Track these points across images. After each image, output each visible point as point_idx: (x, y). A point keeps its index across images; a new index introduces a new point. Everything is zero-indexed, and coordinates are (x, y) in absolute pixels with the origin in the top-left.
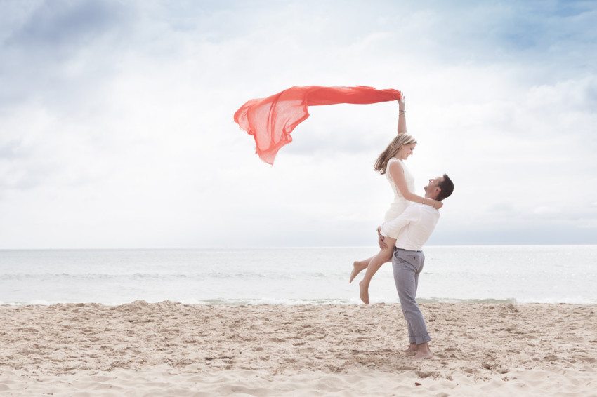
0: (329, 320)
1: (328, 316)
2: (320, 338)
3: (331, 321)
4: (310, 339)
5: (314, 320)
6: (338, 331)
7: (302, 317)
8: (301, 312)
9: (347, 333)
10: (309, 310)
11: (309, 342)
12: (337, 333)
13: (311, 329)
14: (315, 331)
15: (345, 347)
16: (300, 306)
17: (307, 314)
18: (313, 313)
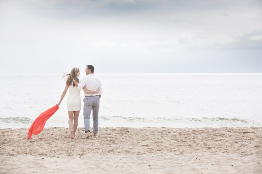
0: (18, 137)
1: (18, 135)
2: (10, 145)
3: (19, 138)
4: (5, 146)
5: (10, 137)
6: (20, 142)
7: (3, 136)
8: (3, 133)
9: (25, 143)
10: (8, 132)
11: (4, 147)
12: (20, 143)
13: (6, 141)
14: (9, 142)
15: (21, 148)
16: (4, 130)
17: (6, 134)
18: (10, 133)
